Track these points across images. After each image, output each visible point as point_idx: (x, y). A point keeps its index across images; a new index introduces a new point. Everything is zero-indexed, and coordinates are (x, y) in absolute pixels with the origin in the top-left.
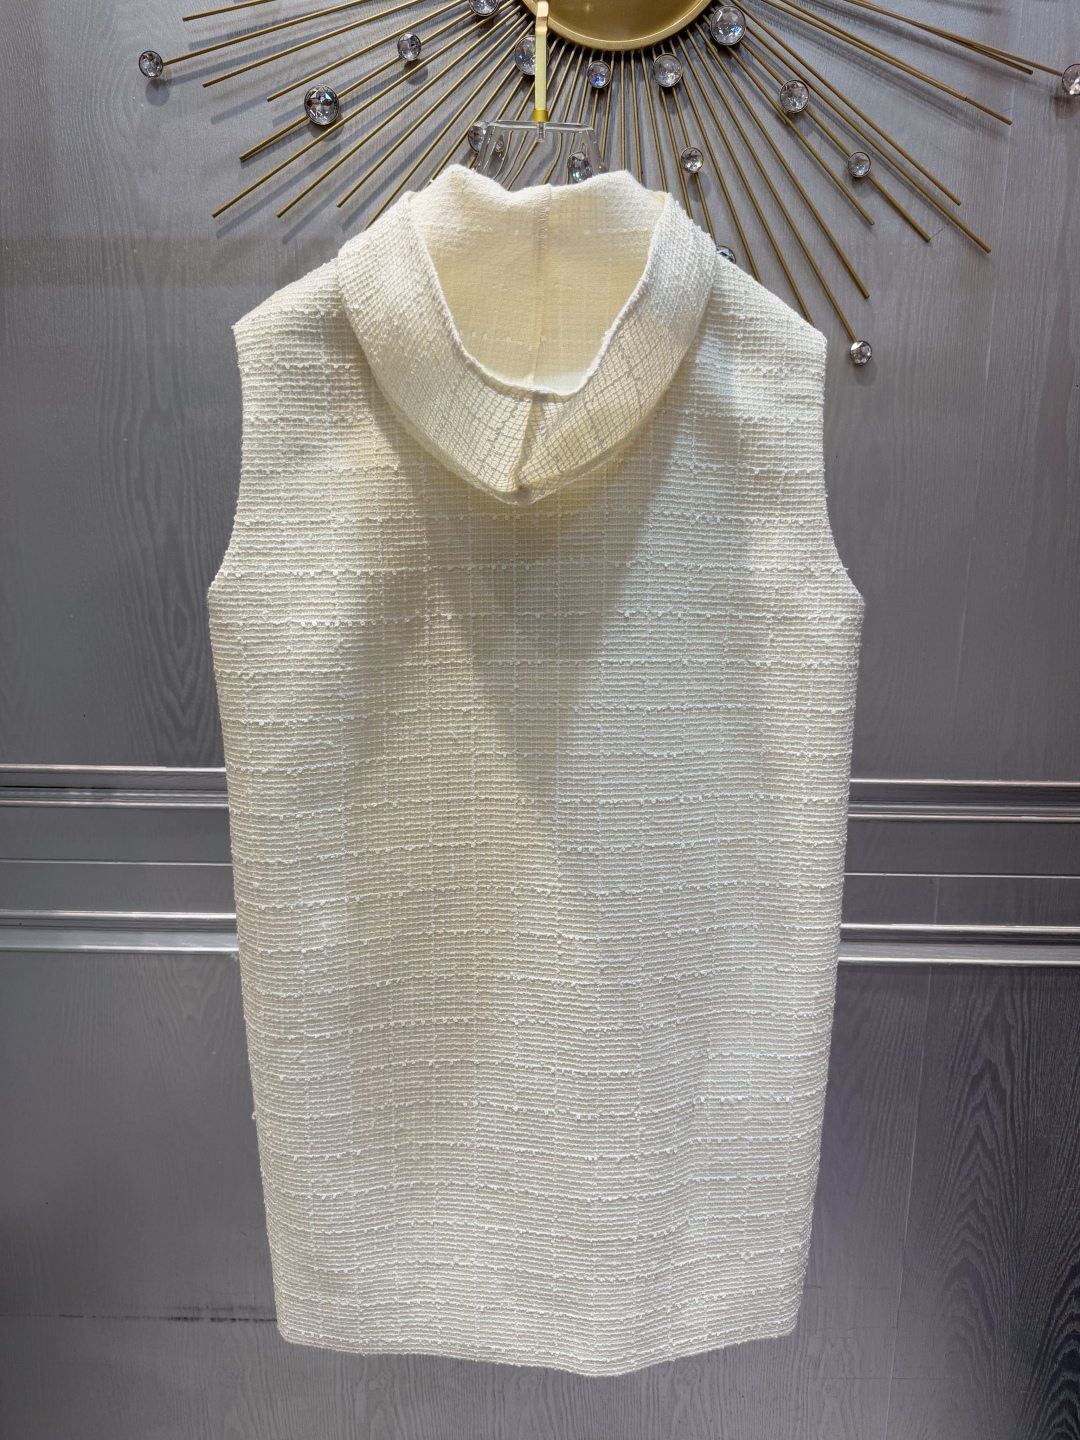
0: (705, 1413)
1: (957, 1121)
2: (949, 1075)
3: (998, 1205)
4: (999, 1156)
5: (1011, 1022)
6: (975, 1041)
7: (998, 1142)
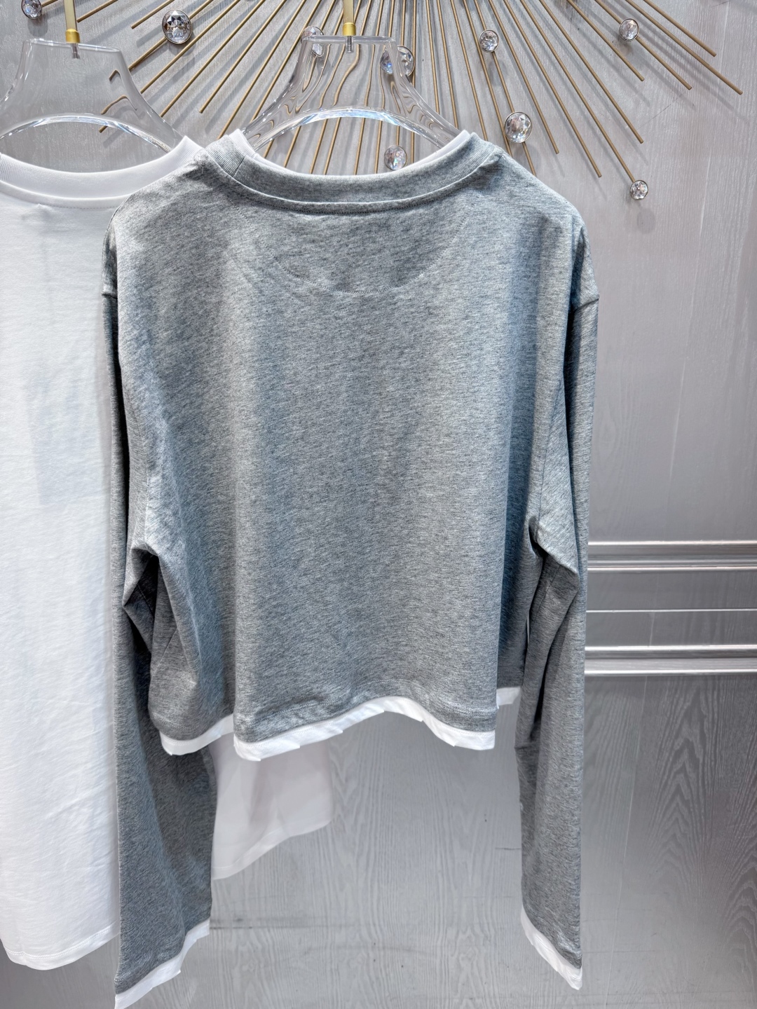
0: (481, 979)
1: (664, 782)
2: (658, 750)
3: (691, 837)
4: (693, 804)
5: (704, 713)
6: (677, 726)
7: (692, 795)
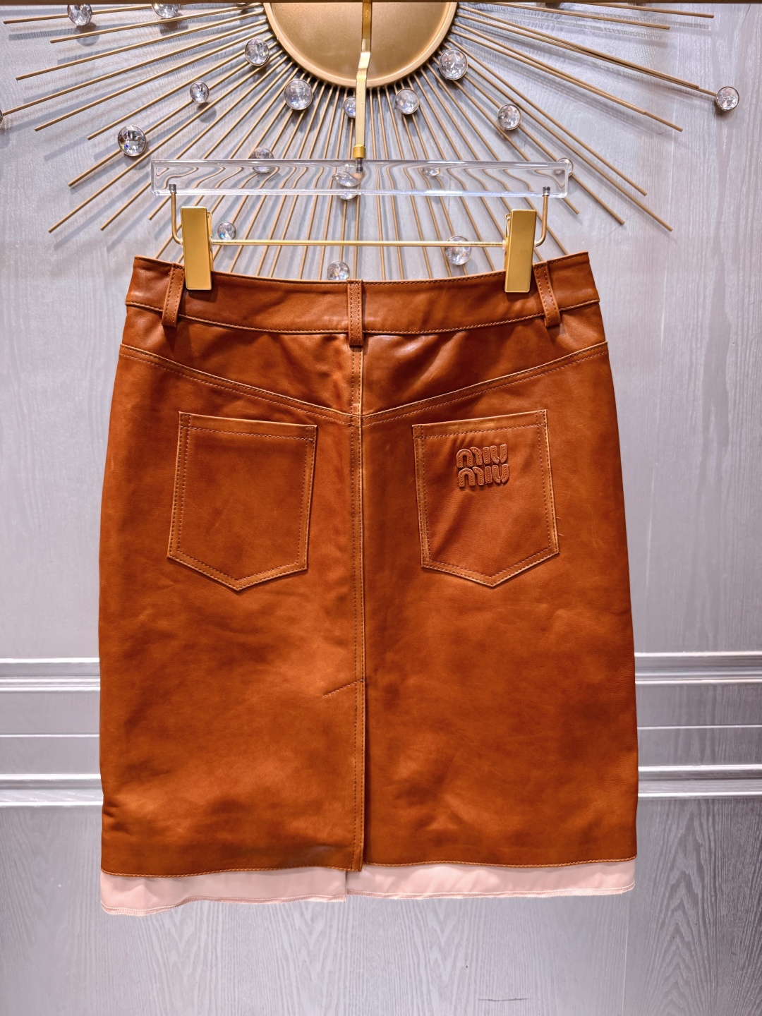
1: (661, 921)
2: (652, 884)
3: (696, 986)
4: (694, 947)
5: (700, 841)
6: (672, 857)
7: (693, 935)
